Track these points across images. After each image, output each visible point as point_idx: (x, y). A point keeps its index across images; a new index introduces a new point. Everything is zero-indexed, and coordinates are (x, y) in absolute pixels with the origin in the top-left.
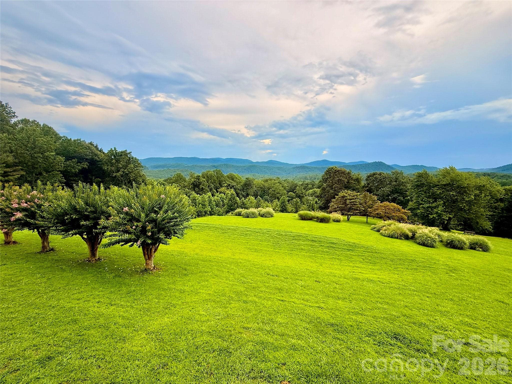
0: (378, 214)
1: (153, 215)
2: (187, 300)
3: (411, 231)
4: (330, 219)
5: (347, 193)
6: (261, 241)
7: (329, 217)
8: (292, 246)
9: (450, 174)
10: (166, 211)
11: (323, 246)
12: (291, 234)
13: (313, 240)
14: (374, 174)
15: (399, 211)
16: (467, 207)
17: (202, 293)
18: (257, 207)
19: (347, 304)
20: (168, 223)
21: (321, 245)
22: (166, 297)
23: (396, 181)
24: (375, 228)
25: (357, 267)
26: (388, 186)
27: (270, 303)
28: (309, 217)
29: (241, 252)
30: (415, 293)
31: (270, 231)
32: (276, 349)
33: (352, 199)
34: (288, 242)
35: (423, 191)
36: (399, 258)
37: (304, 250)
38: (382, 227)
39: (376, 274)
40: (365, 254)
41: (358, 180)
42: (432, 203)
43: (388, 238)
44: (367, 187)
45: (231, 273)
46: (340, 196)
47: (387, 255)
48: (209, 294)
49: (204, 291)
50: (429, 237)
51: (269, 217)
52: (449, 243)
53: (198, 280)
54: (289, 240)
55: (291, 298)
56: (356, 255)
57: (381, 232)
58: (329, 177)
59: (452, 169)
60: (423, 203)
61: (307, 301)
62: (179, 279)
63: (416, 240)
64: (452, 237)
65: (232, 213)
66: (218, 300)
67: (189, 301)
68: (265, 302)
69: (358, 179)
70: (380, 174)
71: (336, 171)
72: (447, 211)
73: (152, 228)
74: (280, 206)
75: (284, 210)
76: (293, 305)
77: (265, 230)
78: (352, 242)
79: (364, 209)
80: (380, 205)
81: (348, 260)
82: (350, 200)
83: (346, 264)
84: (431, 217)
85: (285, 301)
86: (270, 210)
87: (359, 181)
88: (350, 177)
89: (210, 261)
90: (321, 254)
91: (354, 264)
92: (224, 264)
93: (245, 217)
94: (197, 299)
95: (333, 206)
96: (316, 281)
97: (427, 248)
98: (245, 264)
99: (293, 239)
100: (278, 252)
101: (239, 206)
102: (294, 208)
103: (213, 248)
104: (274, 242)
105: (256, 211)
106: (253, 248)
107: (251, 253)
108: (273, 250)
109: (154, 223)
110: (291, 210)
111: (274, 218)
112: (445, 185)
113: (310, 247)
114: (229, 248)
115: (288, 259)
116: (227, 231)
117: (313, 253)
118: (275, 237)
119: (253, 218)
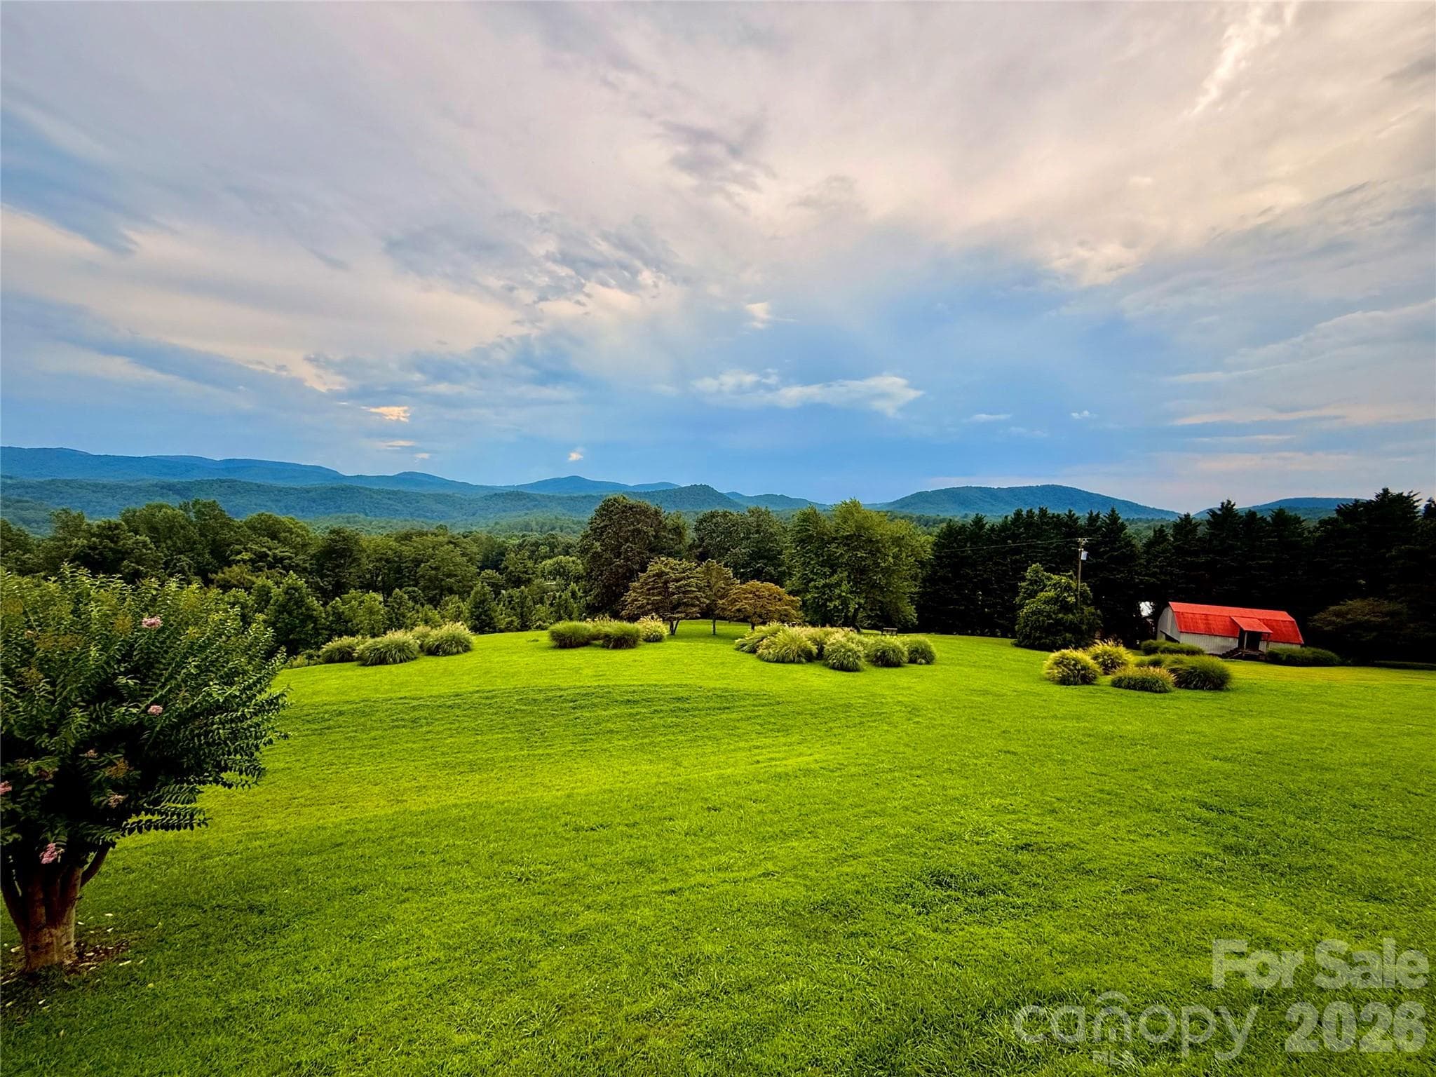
0: (739, 610)
1: (126, 711)
3: (814, 641)
4: (638, 636)
5: (666, 564)
6: (477, 731)
7: (638, 631)
8: (580, 730)
9: (853, 515)
11: (661, 711)
12: (562, 693)
13: (629, 701)
14: (713, 516)
15: (780, 600)
16: (883, 582)
21: (655, 711)
23: (758, 532)
24: (744, 645)
25: (757, 747)
26: (744, 542)
28: (583, 637)
29: (422, 781)
31: (493, 697)
32: (763, 1031)
33: (683, 578)
34: (563, 720)
35: (812, 551)
36: (822, 706)
37: (618, 732)
38: (759, 642)
39: (800, 755)
40: (759, 711)
41: (678, 531)
42: (830, 577)
43: (777, 664)
44: (700, 546)
45: (458, 864)
46: (651, 573)
47: (799, 704)
48: (434, 963)
49: (402, 962)
50: (850, 651)
51: (458, 653)
52: (880, 656)
53: (346, 932)
54: (564, 712)
55: (689, 875)
56: (742, 719)
57: (760, 651)
58: (608, 523)
59: (855, 505)
60: (815, 577)
61: (728, 868)
63: (826, 660)
64: (883, 644)
65: (310, 657)
66: (481, 968)
69: (678, 527)
70: (725, 515)
71: (626, 507)
72: (855, 592)
74: (472, 613)
75: (483, 625)
76: (709, 893)
77: (477, 695)
78: (720, 689)
79: (708, 602)
80: (743, 589)
81: (730, 735)
82: (677, 581)
83: (733, 747)
84: (831, 605)
85: (680, 889)
86: (461, 629)
87: (681, 532)
88: (660, 522)
89: (341, 844)
90: (666, 735)
91: (747, 741)
93: (372, 664)
94: (398, 998)
95: (637, 600)
96: (709, 809)
97: (852, 674)
98: (479, 818)
99: (574, 708)
100: (548, 754)
101: (322, 629)
102: (514, 615)
103: (299, 795)
104: (522, 728)
105: (411, 637)
106: (458, 761)
107: (459, 777)
108: (531, 753)
109: (123, 747)
110: (507, 623)
111: (473, 652)
112: (847, 537)
113: (629, 722)
114: (369, 782)
115: (584, 769)
116: (331, 723)
117: (644, 734)
118: (517, 710)
119: (401, 661)
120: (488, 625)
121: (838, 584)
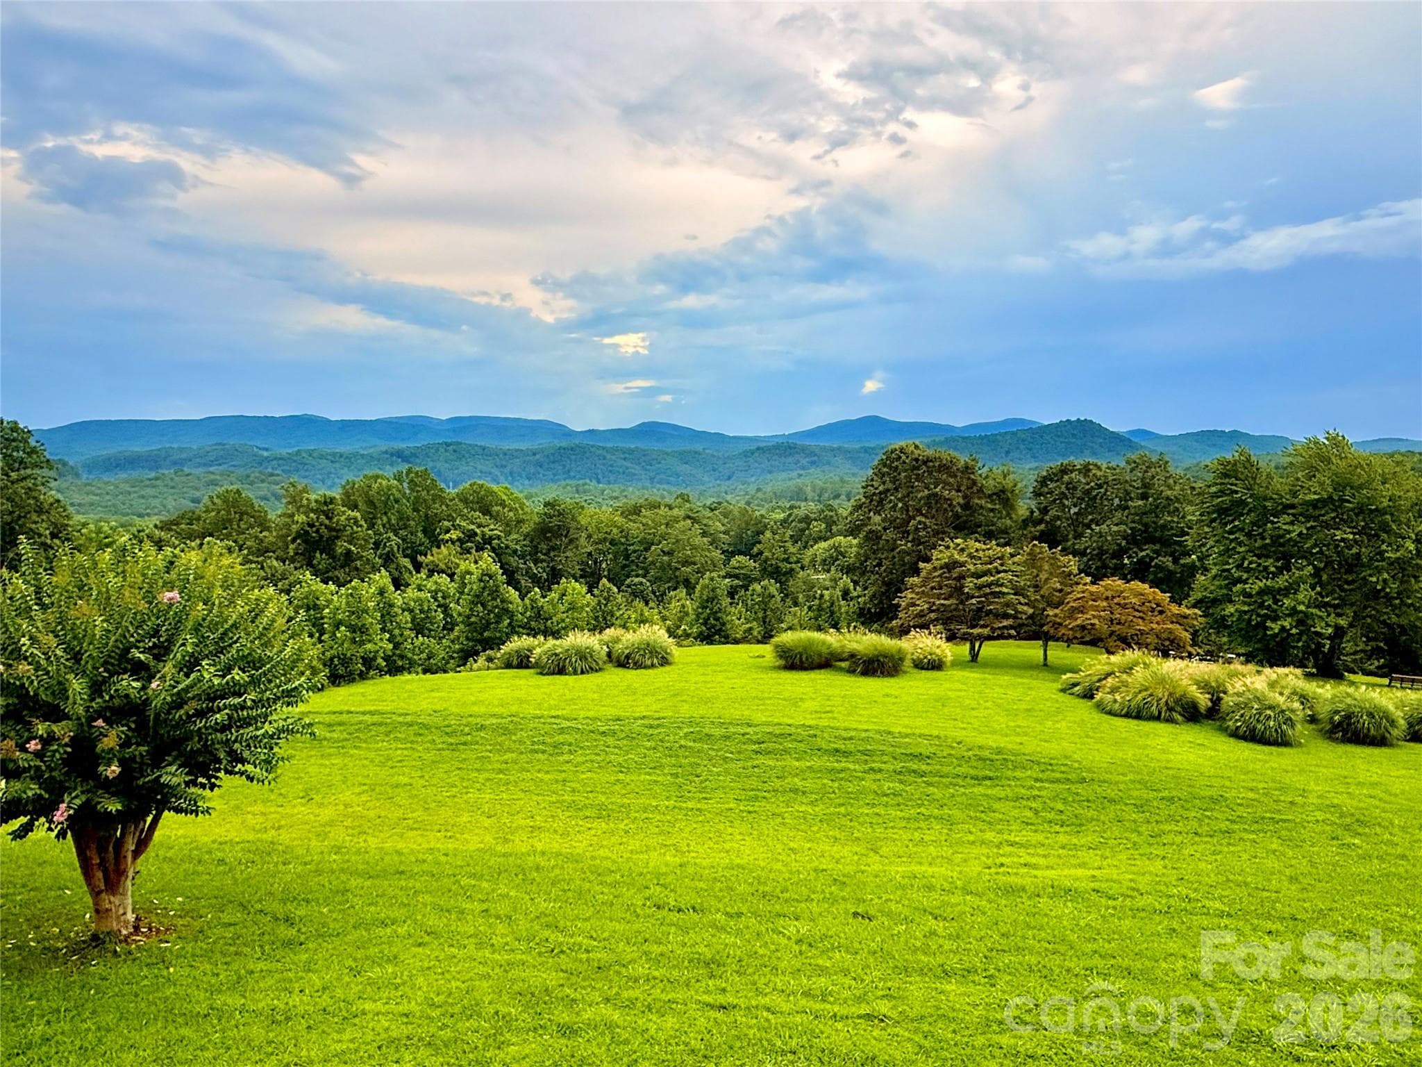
0: (1083, 628)
1: (129, 685)
2: (304, 1053)
3: (1204, 686)
4: (902, 659)
5: (962, 550)
6: (622, 769)
7: (900, 650)
8: (754, 783)
9: (1329, 461)
10: (190, 665)
11: (880, 770)
12: (749, 730)
13: (837, 751)
14: (1064, 471)
15: (1161, 612)
16: (1394, 586)
17: (370, 1016)
18: (600, 623)
19: (979, 992)
20: (201, 714)
21: (872, 769)
22: (203, 1048)
23: (1144, 497)
24: (1075, 685)
25: (1013, 844)
26: (1118, 514)
27: (671, 1022)
28: (820, 655)
29: (539, 821)
30: (1226, 921)
31: (658, 726)
33: (985, 574)
34: (735, 766)
35: (1242, 530)
36: (1166, 793)
37: (804, 793)
38: (1100, 680)
39: (1083, 865)
40: (1039, 789)
41: (1003, 497)
42: (1275, 575)
43: (1126, 720)
44: (1040, 521)
45: (498, 917)
46: (937, 563)
47: (1122, 787)
48: (406, 1015)
49: (379, 1006)
50: (1271, 707)
51: (653, 666)
52: (1340, 723)
53: (350, 963)
54: (741, 756)
55: (759, 992)
56: (1007, 798)
57: (1098, 697)
58: (890, 486)
59: (1337, 443)
60: (1245, 576)
62: (261, 965)
63: (1224, 719)
64: (1349, 701)
65: (490, 659)
66: (447, 1034)
67: (312, 1053)
68: (652, 1023)
69: (1003, 491)
70: (1086, 470)
71: (917, 460)
72: (1326, 605)
73: (125, 744)
74: (698, 616)
75: (713, 632)
76: (767, 1020)
77: (640, 722)
78: (991, 748)
79: (1031, 611)
80: (1092, 593)
81: (977, 818)
82: (978, 575)
83: (971, 838)
84: (1275, 627)
85: (734, 1007)
86: (657, 634)
87: (1008, 499)
88: (974, 483)
89: (402, 872)
90: (874, 805)
91: (1000, 832)
92: (465, 881)
93: (547, 674)
94: (352, 1041)
95: (914, 605)
96: (856, 914)
97: (1267, 749)
98: (557, 871)
99: (757, 752)
100: (698, 810)
101: (519, 626)
102: (754, 619)
103: (410, 815)
104: (680, 770)
105: (596, 642)
106: (587, 802)
107: (581, 823)
108: (677, 805)
109: (134, 722)
110: (745, 632)
111: (673, 667)
112: (1314, 504)
113: (825, 781)
114: (483, 812)
115: (739, 837)
116: (469, 737)
117: (842, 801)
118: (681, 746)
119: (582, 672)
120: (719, 632)
121: (1290, 590)
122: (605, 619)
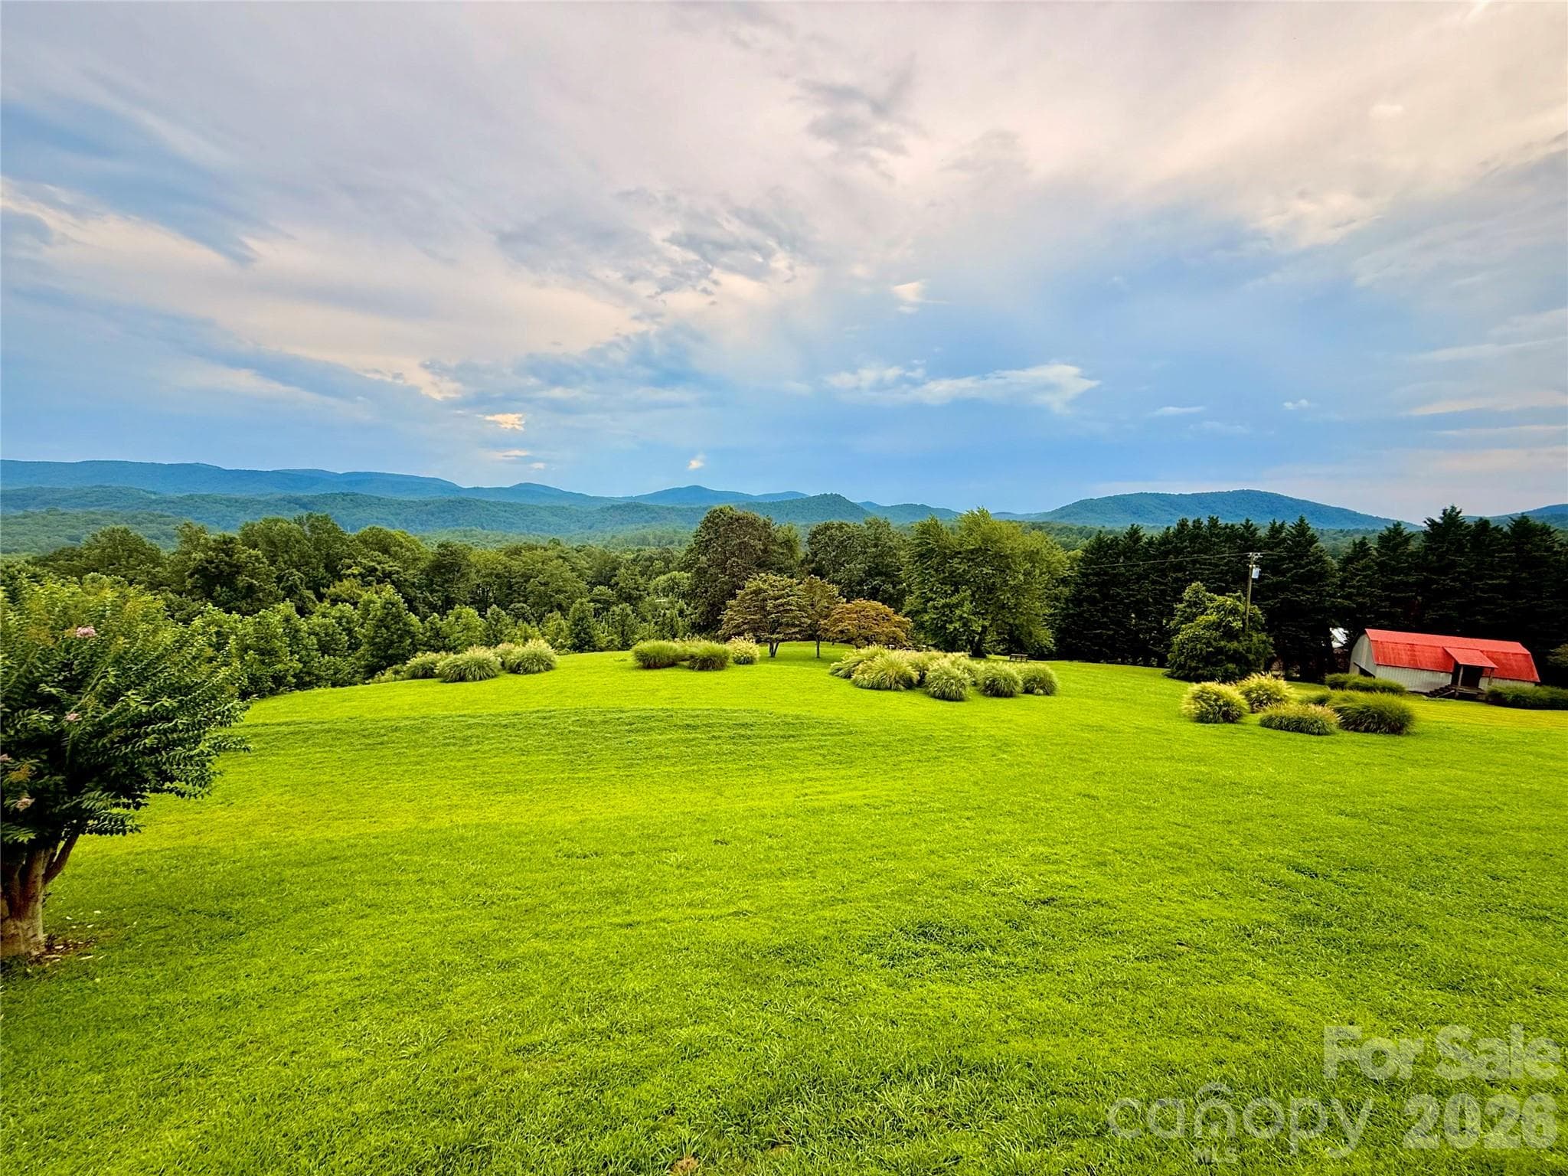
0: (842, 632)
1: (41, 719)
2: (259, 1030)
3: (916, 666)
4: (726, 658)
5: (765, 581)
6: (523, 752)
7: (725, 652)
8: (628, 754)
9: (980, 526)
10: (111, 696)
11: (720, 737)
12: (622, 715)
13: (688, 726)
14: (827, 528)
15: (888, 621)
16: (1013, 601)
17: (321, 986)
18: (492, 640)
19: (806, 884)
20: (125, 740)
21: (714, 736)
22: (145, 1047)
23: (876, 546)
24: (839, 670)
25: (811, 780)
26: (861, 557)
27: (591, 943)
28: (668, 657)
29: (455, 800)
30: (943, 815)
31: (550, 717)
32: (637, 1076)
33: (780, 597)
34: (614, 743)
35: (933, 567)
36: (900, 737)
37: (667, 758)
38: (855, 666)
39: (855, 789)
40: (825, 740)
41: (789, 544)
42: (951, 596)
43: (871, 691)
44: (813, 561)
45: (433, 883)
46: (748, 590)
47: (874, 734)
48: (358, 979)
49: (330, 975)
50: (953, 678)
51: (539, 671)
52: (989, 685)
53: (295, 943)
54: (617, 735)
55: (656, 909)
56: (805, 749)
57: (854, 677)
58: (713, 536)
59: (984, 514)
60: (934, 596)
61: (703, 904)
62: (202, 960)
63: (926, 686)
64: (994, 671)
65: (397, 672)
66: (399, 988)
67: (268, 1029)
68: (576, 947)
69: (789, 541)
70: (840, 527)
71: (731, 518)
72: (978, 613)
73: (39, 774)
74: (571, 631)
75: (583, 643)
76: (665, 929)
77: (535, 715)
78: (792, 716)
79: (809, 622)
80: (847, 609)
81: (786, 765)
82: (776, 599)
83: (785, 778)
84: (951, 627)
85: (639, 923)
86: (540, 646)
87: (792, 546)
88: (770, 535)
89: (335, 858)
90: (717, 762)
91: (802, 772)
92: (397, 858)
93: (451, 681)
94: (307, 1010)
95: (733, 619)
96: (716, 842)
97: (951, 703)
98: (480, 839)
99: (629, 731)
100: (587, 778)
101: (420, 644)
102: (615, 633)
103: (334, 808)
104: (570, 749)
105: (492, 654)
106: (496, 781)
107: (492, 798)
108: (570, 776)
109: (45, 753)
110: (608, 642)
111: (556, 671)
112: (972, 552)
113: (682, 748)
114: (405, 798)
115: (621, 795)
116: (386, 738)
117: (694, 761)
118: (570, 732)
119: (481, 679)
120: (587, 643)
121: (959, 605)
122: (495, 636)
